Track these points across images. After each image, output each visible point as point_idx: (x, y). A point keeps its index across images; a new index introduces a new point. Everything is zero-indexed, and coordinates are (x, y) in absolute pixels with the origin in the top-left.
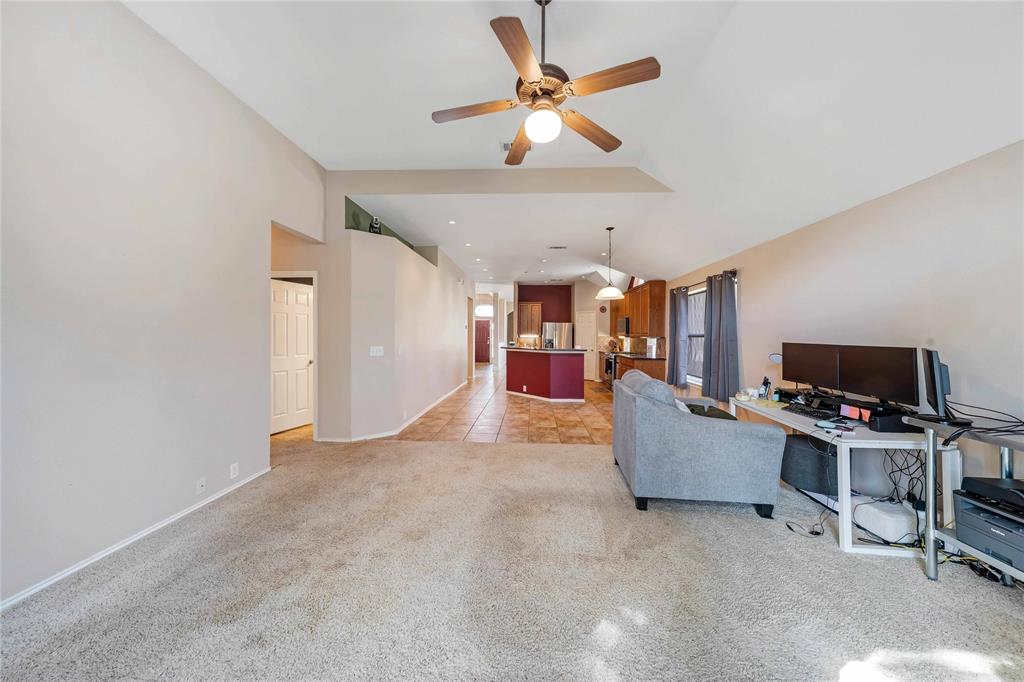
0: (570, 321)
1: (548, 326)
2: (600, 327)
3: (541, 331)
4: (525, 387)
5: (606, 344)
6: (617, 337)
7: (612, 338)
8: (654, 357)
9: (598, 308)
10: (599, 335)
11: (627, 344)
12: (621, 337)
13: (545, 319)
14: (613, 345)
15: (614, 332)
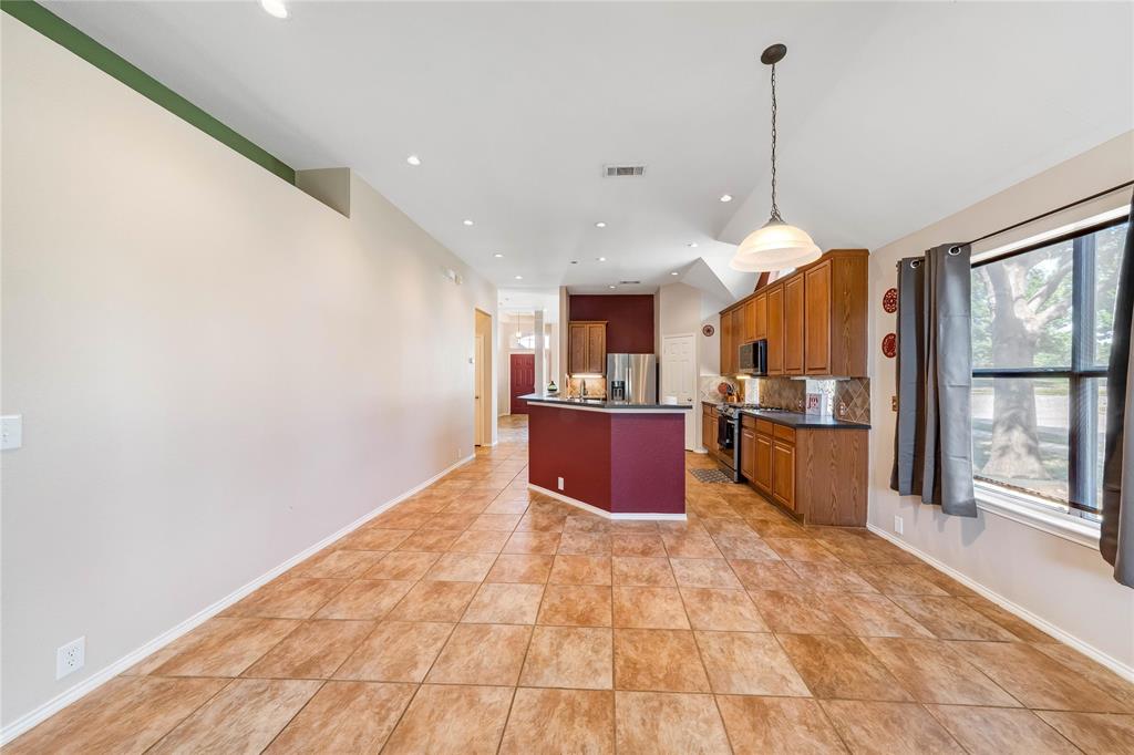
0: (653, 352)
1: (618, 359)
2: (703, 361)
3: (605, 370)
4: (561, 480)
5: (714, 388)
6: (734, 378)
7: (723, 380)
8: (830, 421)
9: (701, 329)
10: (702, 374)
11: (753, 390)
12: (739, 378)
13: (612, 346)
14: (726, 391)
15: (728, 368)
